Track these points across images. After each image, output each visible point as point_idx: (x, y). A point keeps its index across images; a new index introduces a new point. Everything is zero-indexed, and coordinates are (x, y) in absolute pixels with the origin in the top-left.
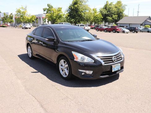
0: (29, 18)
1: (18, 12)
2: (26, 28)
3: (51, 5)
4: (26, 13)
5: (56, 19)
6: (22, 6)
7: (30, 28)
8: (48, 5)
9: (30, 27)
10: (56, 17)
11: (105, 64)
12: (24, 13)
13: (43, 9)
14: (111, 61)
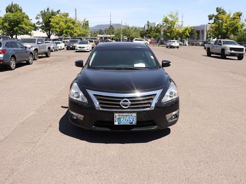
0: (181, 31)
1: (165, 21)
2: (172, 47)
3: (222, 9)
4: (177, 23)
5: (227, 33)
6: (171, 12)
7: (178, 47)
8: (218, 10)
9: (177, 44)
10: (227, 30)
11: (101, 109)
12: (173, 23)
13: (209, 16)
14: (118, 107)
